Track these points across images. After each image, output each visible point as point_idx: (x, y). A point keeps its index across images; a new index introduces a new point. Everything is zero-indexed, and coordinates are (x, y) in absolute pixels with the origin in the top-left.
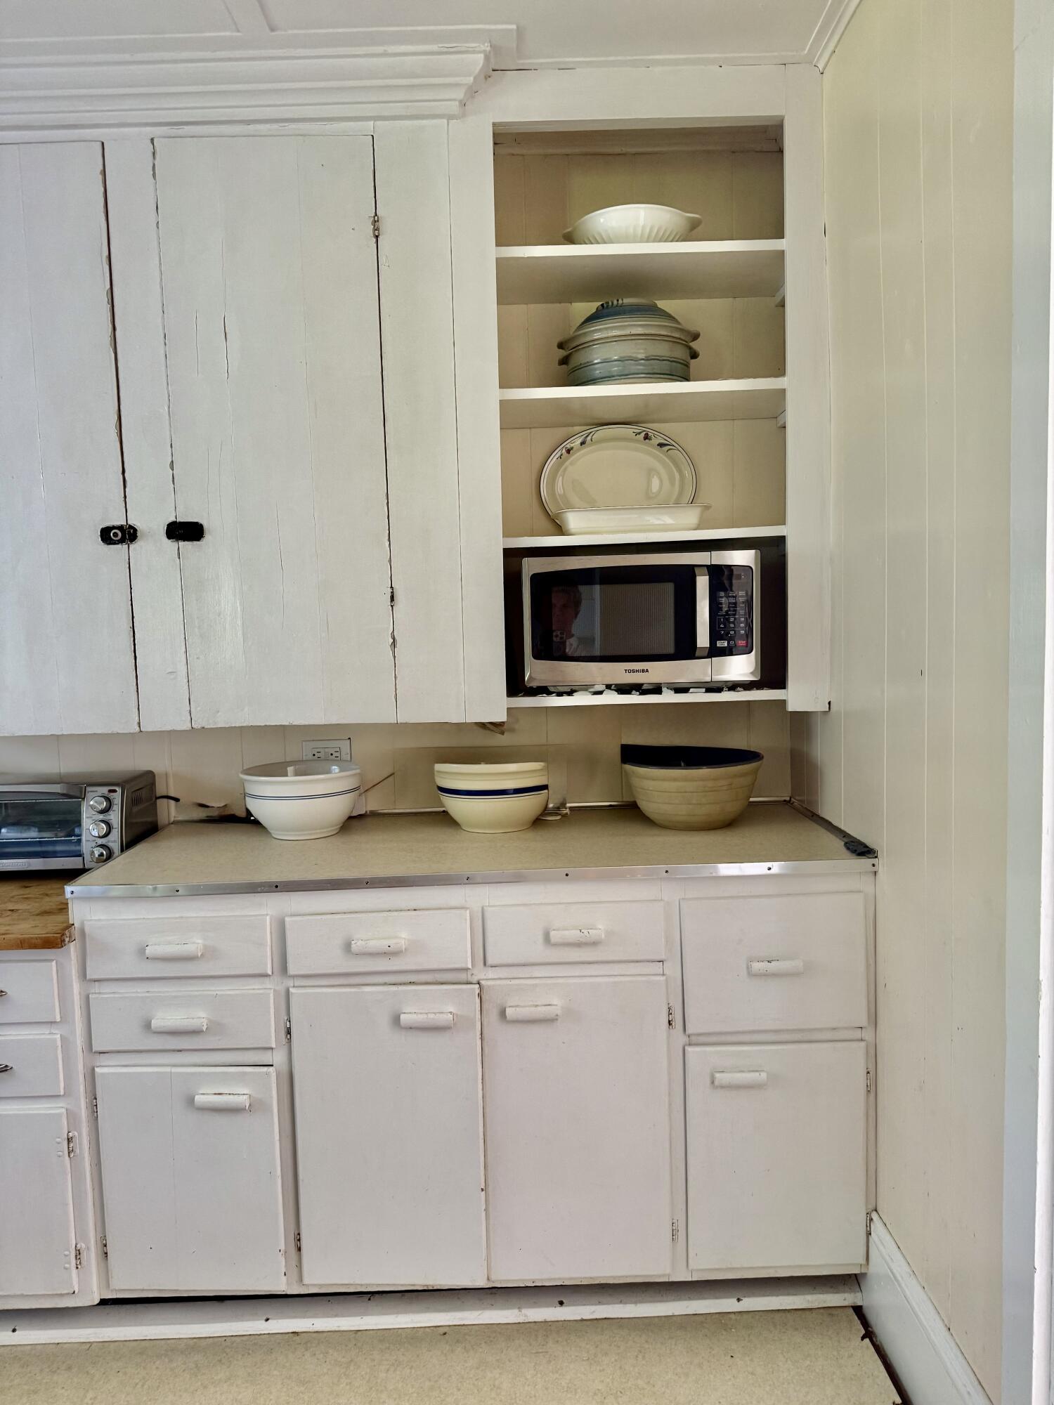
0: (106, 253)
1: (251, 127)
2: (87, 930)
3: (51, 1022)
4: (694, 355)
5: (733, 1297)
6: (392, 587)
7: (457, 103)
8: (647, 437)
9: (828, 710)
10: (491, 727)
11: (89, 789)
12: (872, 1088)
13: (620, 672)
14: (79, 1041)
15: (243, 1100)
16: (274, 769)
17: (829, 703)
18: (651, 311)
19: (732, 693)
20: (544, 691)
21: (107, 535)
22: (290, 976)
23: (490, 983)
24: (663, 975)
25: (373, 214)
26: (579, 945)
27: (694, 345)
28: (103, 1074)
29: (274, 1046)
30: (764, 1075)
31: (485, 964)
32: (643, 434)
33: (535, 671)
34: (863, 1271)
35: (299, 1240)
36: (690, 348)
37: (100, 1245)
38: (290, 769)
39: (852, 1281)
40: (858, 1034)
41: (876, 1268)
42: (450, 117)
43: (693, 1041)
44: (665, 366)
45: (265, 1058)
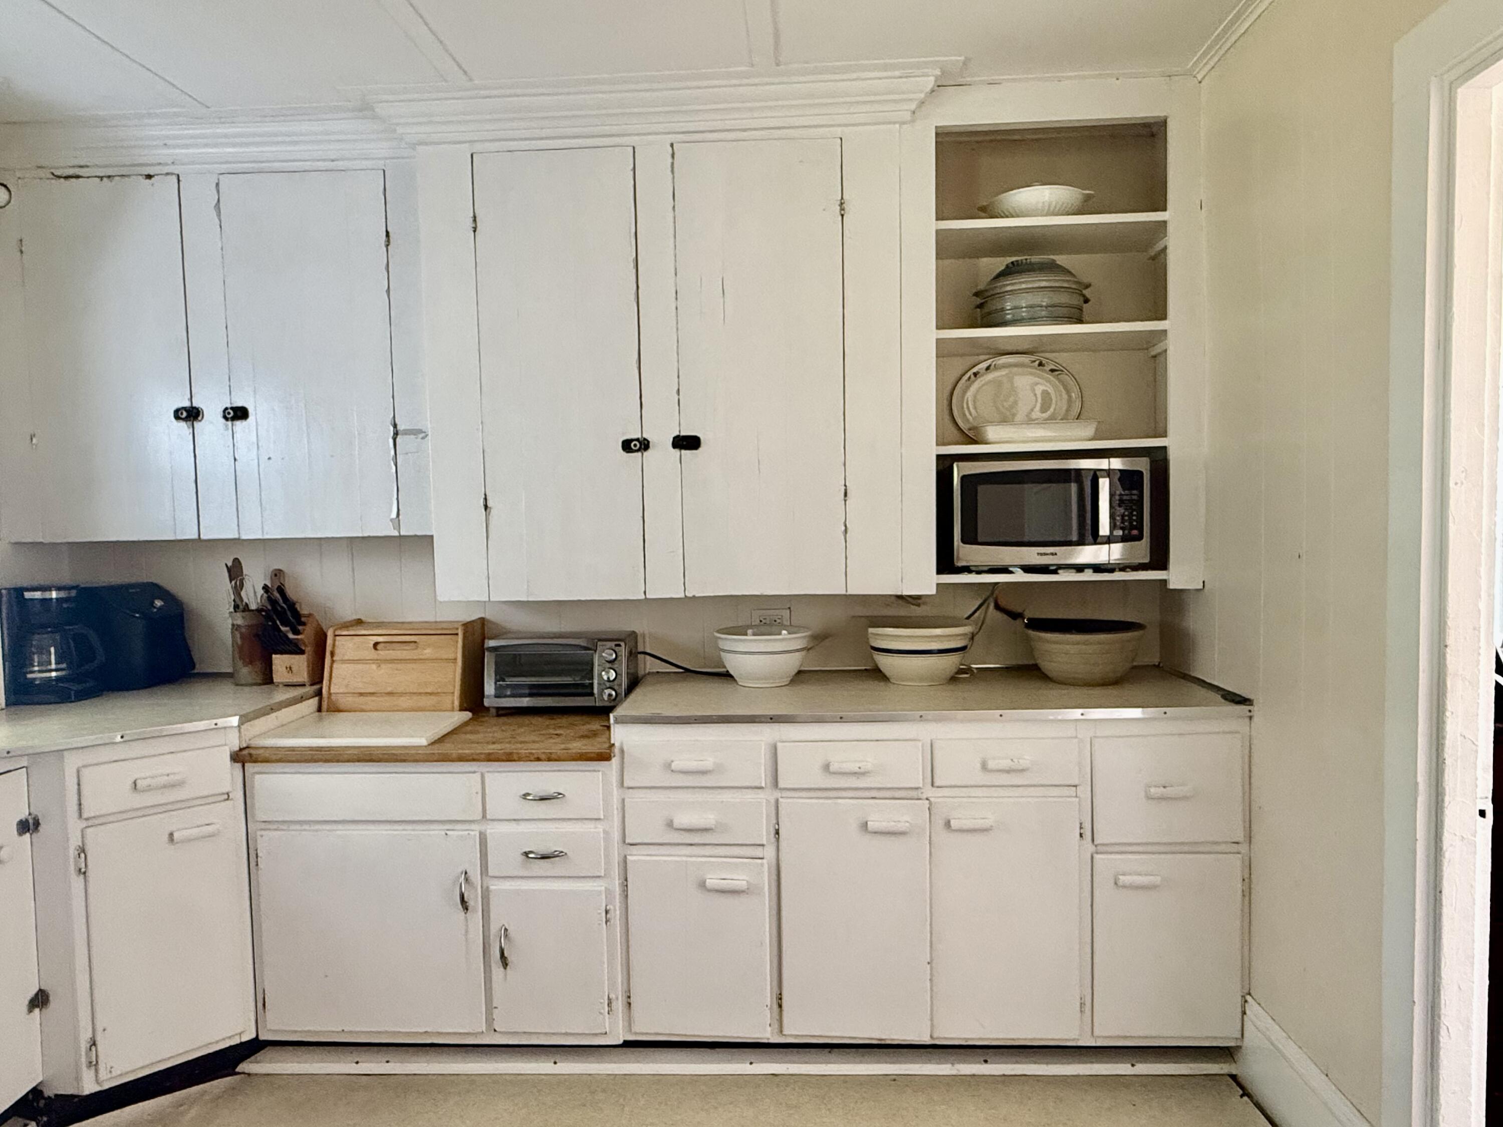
0: (633, 230)
1: (745, 134)
2: (625, 749)
3: (596, 819)
4: (1086, 301)
5: (1128, 1063)
6: (845, 485)
7: (909, 113)
8: (1041, 364)
9: (1201, 587)
10: (909, 599)
11: (599, 643)
12: (1248, 893)
13: (1032, 555)
14: (616, 836)
15: (742, 885)
16: (741, 631)
17: (1204, 582)
18: (1052, 268)
19: (1122, 573)
20: (967, 570)
21: (627, 446)
22: (780, 789)
23: (939, 800)
24: (1076, 796)
25: (840, 198)
26: (1008, 771)
27: (1085, 292)
28: (632, 861)
29: (765, 843)
30: (1159, 878)
31: (932, 785)
32: (1037, 362)
33: (965, 553)
34: (1238, 1044)
35: (781, 999)
36: (1084, 296)
37: (625, 996)
38: (750, 631)
39: (1226, 1053)
40: (1235, 848)
41: (1248, 1042)
42: (902, 123)
43: (1099, 849)
44: (1064, 311)
45: (758, 852)
